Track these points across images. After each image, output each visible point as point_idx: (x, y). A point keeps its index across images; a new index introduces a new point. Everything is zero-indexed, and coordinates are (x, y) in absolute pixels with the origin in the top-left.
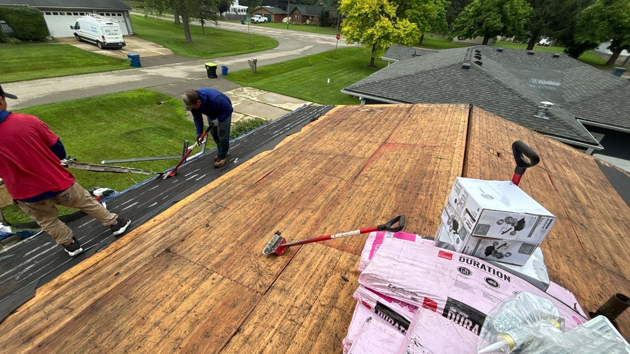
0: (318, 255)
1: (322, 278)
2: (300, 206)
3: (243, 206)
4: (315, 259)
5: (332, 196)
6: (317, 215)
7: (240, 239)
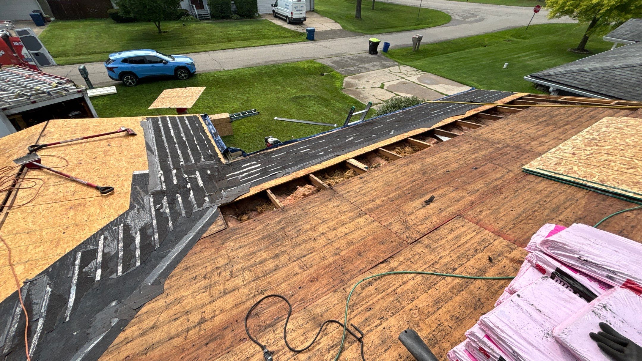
0: (469, 231)
1: (471, 252)
2: (455, 185)
3: (395, 172)
4: (466, 233)
5: (494, 184)
6: (473, 198)
7: (391, 196)
